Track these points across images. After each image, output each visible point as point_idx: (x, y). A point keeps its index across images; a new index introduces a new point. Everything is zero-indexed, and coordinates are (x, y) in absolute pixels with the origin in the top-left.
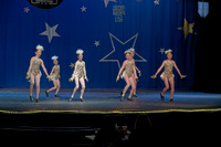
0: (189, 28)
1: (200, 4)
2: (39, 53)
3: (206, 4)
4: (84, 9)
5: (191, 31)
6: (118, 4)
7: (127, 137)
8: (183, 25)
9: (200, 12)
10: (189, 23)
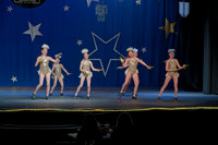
0: (170, 28)
1: (181, 4)
2: (45, 51)
3: (187, 4)
4: (66, 8)
5: (172, 30)
6: (101, 3)
7: (109, 135)
8: (164, 25)
9: (181, 12)
10: (170, 22)
